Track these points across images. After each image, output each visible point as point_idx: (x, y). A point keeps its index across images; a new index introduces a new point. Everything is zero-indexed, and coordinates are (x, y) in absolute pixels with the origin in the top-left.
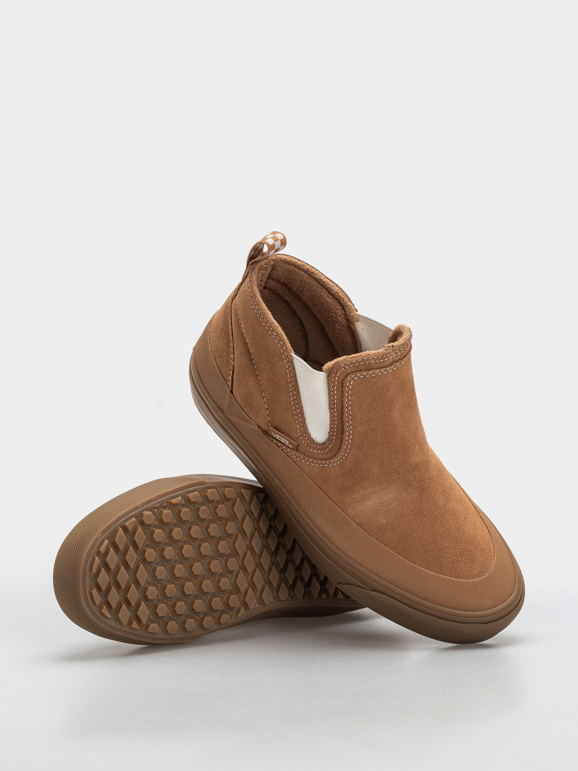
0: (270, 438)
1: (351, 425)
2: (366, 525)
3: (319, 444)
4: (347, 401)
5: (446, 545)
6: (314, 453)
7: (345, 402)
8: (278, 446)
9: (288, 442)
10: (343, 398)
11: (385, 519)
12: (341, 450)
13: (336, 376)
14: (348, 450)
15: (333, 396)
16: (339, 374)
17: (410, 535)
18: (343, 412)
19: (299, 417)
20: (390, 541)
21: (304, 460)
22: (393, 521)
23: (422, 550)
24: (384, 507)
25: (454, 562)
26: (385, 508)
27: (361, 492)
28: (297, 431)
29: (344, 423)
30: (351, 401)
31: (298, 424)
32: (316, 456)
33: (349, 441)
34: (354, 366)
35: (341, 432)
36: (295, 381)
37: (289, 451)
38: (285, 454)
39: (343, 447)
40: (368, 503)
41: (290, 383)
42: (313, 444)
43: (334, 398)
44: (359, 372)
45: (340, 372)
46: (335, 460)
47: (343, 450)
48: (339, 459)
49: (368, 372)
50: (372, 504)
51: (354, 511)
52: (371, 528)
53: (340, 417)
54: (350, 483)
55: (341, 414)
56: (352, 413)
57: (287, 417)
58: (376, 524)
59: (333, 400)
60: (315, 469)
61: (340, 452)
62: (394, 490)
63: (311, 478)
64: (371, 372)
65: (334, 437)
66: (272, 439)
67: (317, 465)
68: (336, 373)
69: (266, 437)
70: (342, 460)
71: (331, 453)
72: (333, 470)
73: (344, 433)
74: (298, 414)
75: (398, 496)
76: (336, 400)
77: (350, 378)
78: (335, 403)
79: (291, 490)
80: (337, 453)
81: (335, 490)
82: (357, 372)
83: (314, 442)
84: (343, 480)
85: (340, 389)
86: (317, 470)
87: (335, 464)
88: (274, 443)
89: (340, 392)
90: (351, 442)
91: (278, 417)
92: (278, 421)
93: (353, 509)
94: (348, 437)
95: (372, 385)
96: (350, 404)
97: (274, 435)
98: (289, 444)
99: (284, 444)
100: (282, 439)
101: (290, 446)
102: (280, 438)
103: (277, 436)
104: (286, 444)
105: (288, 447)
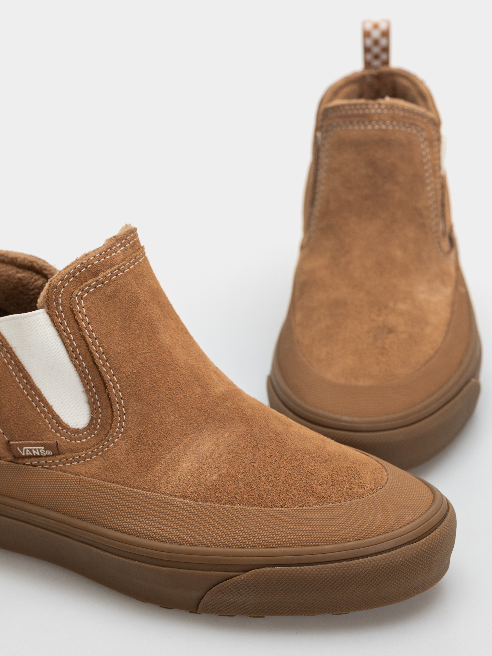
0: (20, 461)
1: (110, 368)
2: (194, 493)
3: (85, 429)
4: (88, 334)
5: (312, 469)
6: (82, 443)
7: (87, 337)
8: (35, 466)
9: (43, 448)
10: (82, 332)
11: (215, 473)
12: (115, 414)
13: (58, 305)
14: (124, 408)
15: (68, 338)
16: (60, 300)
17: (258, 477)
18: (91, 353)
19: (43, 407)
20: (235, 496)
21: (75, 461)
22: (227, 470)
23: (284, 487)
24: (206, 460)
25: (333, 484)
26: (208, 460)
27: (168, 456)
28: (48, 428)
29: (99, 368)
30: (94, 332)
31: (45, 418)
32: (87, 446)
33: (119, 394)
34: (75, 279)
35: (102, 388)
36: (14, 357)
37: (51, 462)
38: (48, 470)
39: (116, 408)
40: (184, 465)
41: (8, 364)
42: (76, 433)
43: (70, 340)
44: (86, 283)
45: (60, 296)
46: (113, 434)
47: (117, 413)
48: (117, 429)
49: (96, 279)
50: (189, 464)
51: (169, 485)
52: (203, 492)
53: (91, 363)
54: (147, 453)
55: (90, 359)
56: (103, 350)
57: (26, 415)
58: (206, 486)
59: (70, 345)
60: (94, 463)
61: (114, 418)
62: (209, 435)
63: (93, 477)
64: (100, 278)
65: (97, 403)
66: (24, 461)
67: (95, 457)
68: (57, 299)
69: (14, 465)
70: (123, 427)
71: (105, 428)
72: (117, 450)
73: (107, 385)
74: (39, 404)
75: (217, 439)
76: (75, 341)
77: (77, 298)
78: (75, 348)
79: (76, 511)
80: (112, 422)
81: (132, 473)
82: (82, 284)
83: (77, 431)
84: (137, 453)
85: (72, 321)
86: (97, 463)
87: (117, 439)
88: (28, 467)
89: (75, 324)
90: (122, 394)
91: (16, 424)
92: (18, 429)
93: (167, 482)
94: (114, 390)
95: (112, 298)
96: (95, 337)
97: (21, 452)
98: (45, 451)
99: (41, 456)
100: (35, 450)
101: (49, 453)
102: (31, 450)
103: (26, 450)
104: (42, 454)
105: (47, 456)
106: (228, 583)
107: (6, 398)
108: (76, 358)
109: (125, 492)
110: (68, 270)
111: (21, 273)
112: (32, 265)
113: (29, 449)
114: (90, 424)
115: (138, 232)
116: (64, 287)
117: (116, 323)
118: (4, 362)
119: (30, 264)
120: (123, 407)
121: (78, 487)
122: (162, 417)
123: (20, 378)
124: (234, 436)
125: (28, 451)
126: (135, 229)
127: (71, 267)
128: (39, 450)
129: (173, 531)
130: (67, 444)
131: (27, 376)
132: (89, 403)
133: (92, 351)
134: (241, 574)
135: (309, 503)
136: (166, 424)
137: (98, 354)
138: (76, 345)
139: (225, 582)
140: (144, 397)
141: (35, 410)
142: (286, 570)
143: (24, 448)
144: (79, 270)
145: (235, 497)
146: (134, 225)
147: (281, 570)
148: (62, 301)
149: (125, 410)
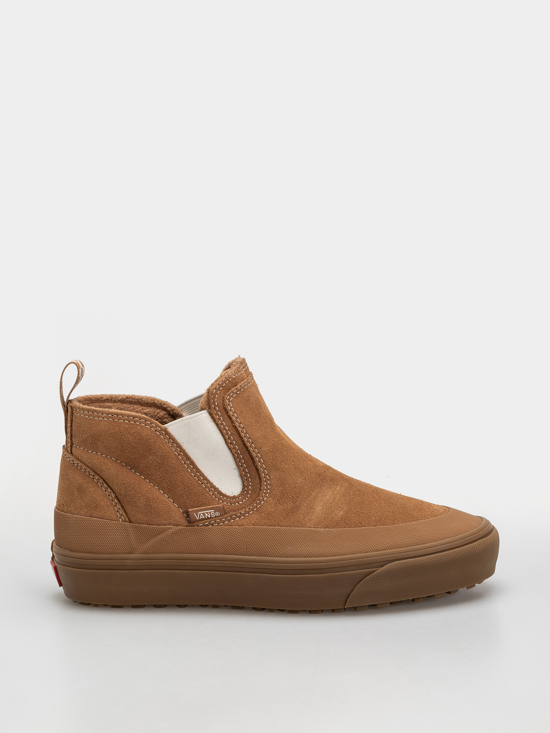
0: (195, 524)
1: (255, 448)
2: (331, 524)
3: (240, 495)
4: (238, 425)
6: (241, 505)
7: (238, 427)
8: (207, 525)
9: (214, 511)
10: (234, 424)
11: (341, 511)
12: (262, 480)
13: (215, 406)
16: (216, 402)
18: (241, 438)
21: (237, 517)
22: (348, 508)
26: (332, 504)
27: (305, 504)
28: (213, 498)
29: (248, 448)
30: (242, 424)
31: (209, 491)
32: (244, 506)
33: (263, 466)
34: (223, 388)
35: (251, 463)
36: (182, 450)
37: (219, 520)
38: (218, 527)
39: (262, 476)
40: (317, 509)
41: (178, 455)
42: (234, 499)
43: (226, 430)
44: (230, 391)
45: (216, 400)
46: (263, 494)
47: (264, 479)
48: (265, 491)
49: (236, 387)
50: (321, 507)
51: (312, 522)
52: (337, 523)
53: (242, 446)
54: (290, 504)
55: (241, 443)
56: (249, 436)
57: (196, 490)
58: (338, 519)
59: (227, 434)
60: (252, 516)
61: (262, 483)
62: (327, 489)
63: (254, 525)
64: (238, 386)
65: (247, 475)
66: (198, 523)
67: (252, 512)
68: (214, 402)
69: (191, 527)
70: (269, 489)
71: (255, 492)
72: (268, 505)
73: (255, 460)
74: (204, 481)
75: (334, 492)
76: (229, 431)
77: (227, 400)
78: (230, 436)
79: (246, 550)
80: (261, 486)
81: (283, 517)
82: (228, 391)
83: (234, 497)
84: (283, 505)
85: (226, 417)
86: (256, 516)
87: (266, 498)
88: (202, 527)
89: (228, 419)
90: (265, 466)
91: (189, 498)
92: (191, 501)
93: (310, 520)
94: (260, 463)
95: (247, 401)
96: (242, 427)
97: (197, 517)
98: (215, 513)
99: (211, 518)
100: (207, 513)
101: (218, 514)
102: (204, 514)
103: (200, 514)
104: (212, 516)
105: (216, 517)
106: (371, 577)
107: (179, 480)
108: (231, 444)
109: (282, 530)
110: (218, 382)
111: (145, 409)
112: (154, 402)
113: (202, 513)
114: (242, 491)
115: (247, 361)
116: (217, 394)
117: (252, 418)
118: (175, 455)
119: (152, 402)
120: (267, 475)
121: (245, 533)
122: (293, 479)
123: (188, 465)
124: (343, 488)
125: (202, 514)
126: (244, 360)
127: (220, 380)
128: (210, 512)
129: (325, 549)
130: (229, 507)
131: (192, 463)
132: (241, 476)
133: (243, 436)
134: (379, 569)
135: (410, 521)
136: (298, 484)
137: (246, 438)
138: (230, 433)
139: (369, 576)
140: (279, 467)
141: (202, 486)
142: (410, 561)
143: (199, 513)
144: (225, 382)
145: (360, 523)
146: (242, 357)
147: (407, 561)
148: (218, 403)
149: (269, 477)
